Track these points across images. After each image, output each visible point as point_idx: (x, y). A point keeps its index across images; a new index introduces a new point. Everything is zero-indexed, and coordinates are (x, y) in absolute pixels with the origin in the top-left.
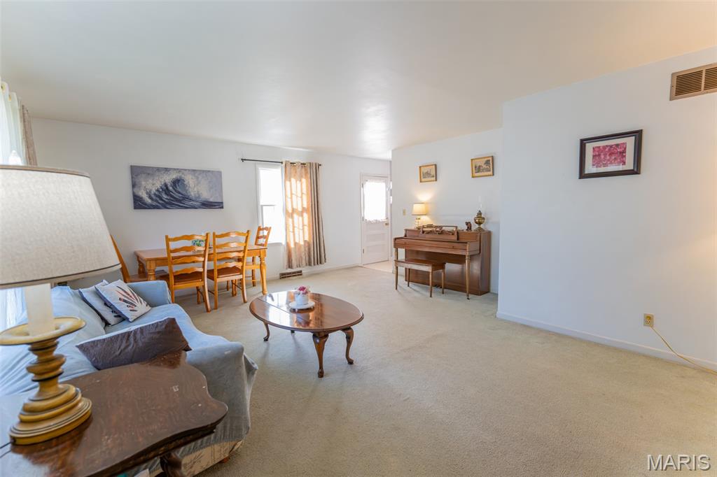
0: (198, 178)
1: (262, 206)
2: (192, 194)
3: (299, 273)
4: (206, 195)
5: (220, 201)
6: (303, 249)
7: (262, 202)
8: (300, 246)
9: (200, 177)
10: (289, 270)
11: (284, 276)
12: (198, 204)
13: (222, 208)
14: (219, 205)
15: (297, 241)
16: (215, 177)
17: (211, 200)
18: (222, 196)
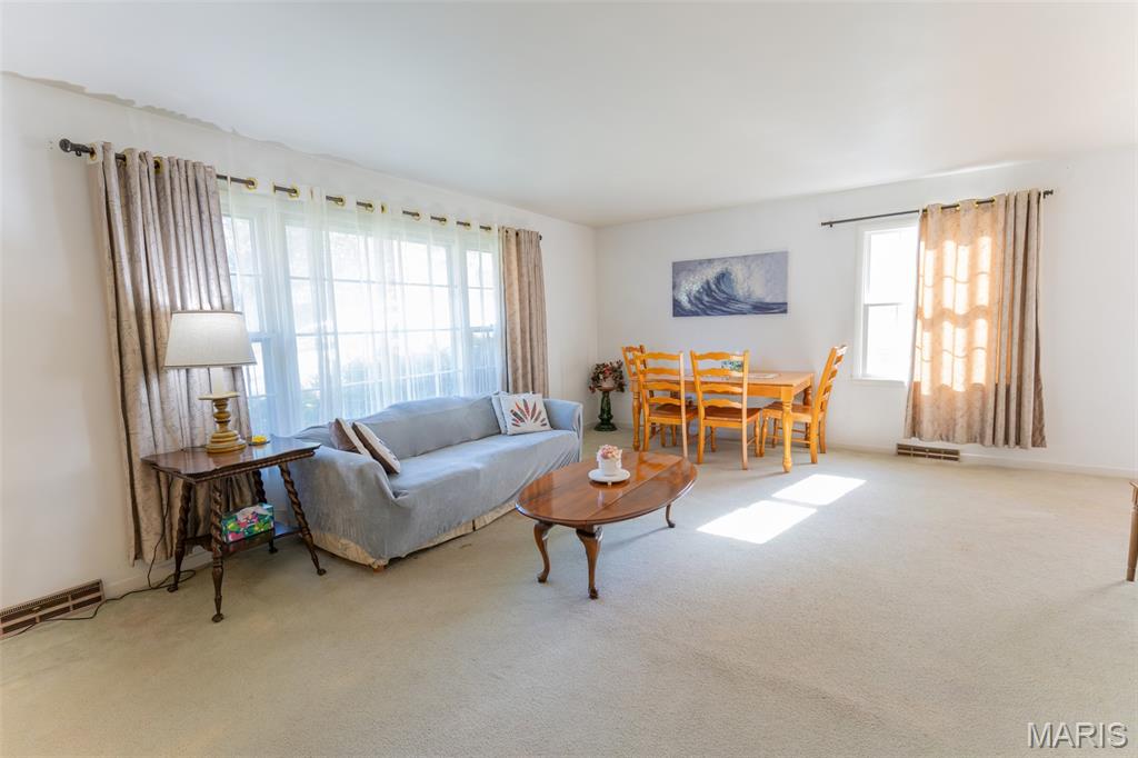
0: (749, 267)
1: (867, 306)
2: (741, 293)
3: (952, 455)
4: (761, 293)
5: (781, 301)
6: (960, 403)
7: (867, 298)
8: (953, 396)
9: (753, 266)
10: (915, 442)
11: (904, 451)
12: (748, 307)
13: (785, 311)
14: (780, 308)
15: (946, 380)
16: (777, 263)
17: (768, 300)
18: (785, 293)
